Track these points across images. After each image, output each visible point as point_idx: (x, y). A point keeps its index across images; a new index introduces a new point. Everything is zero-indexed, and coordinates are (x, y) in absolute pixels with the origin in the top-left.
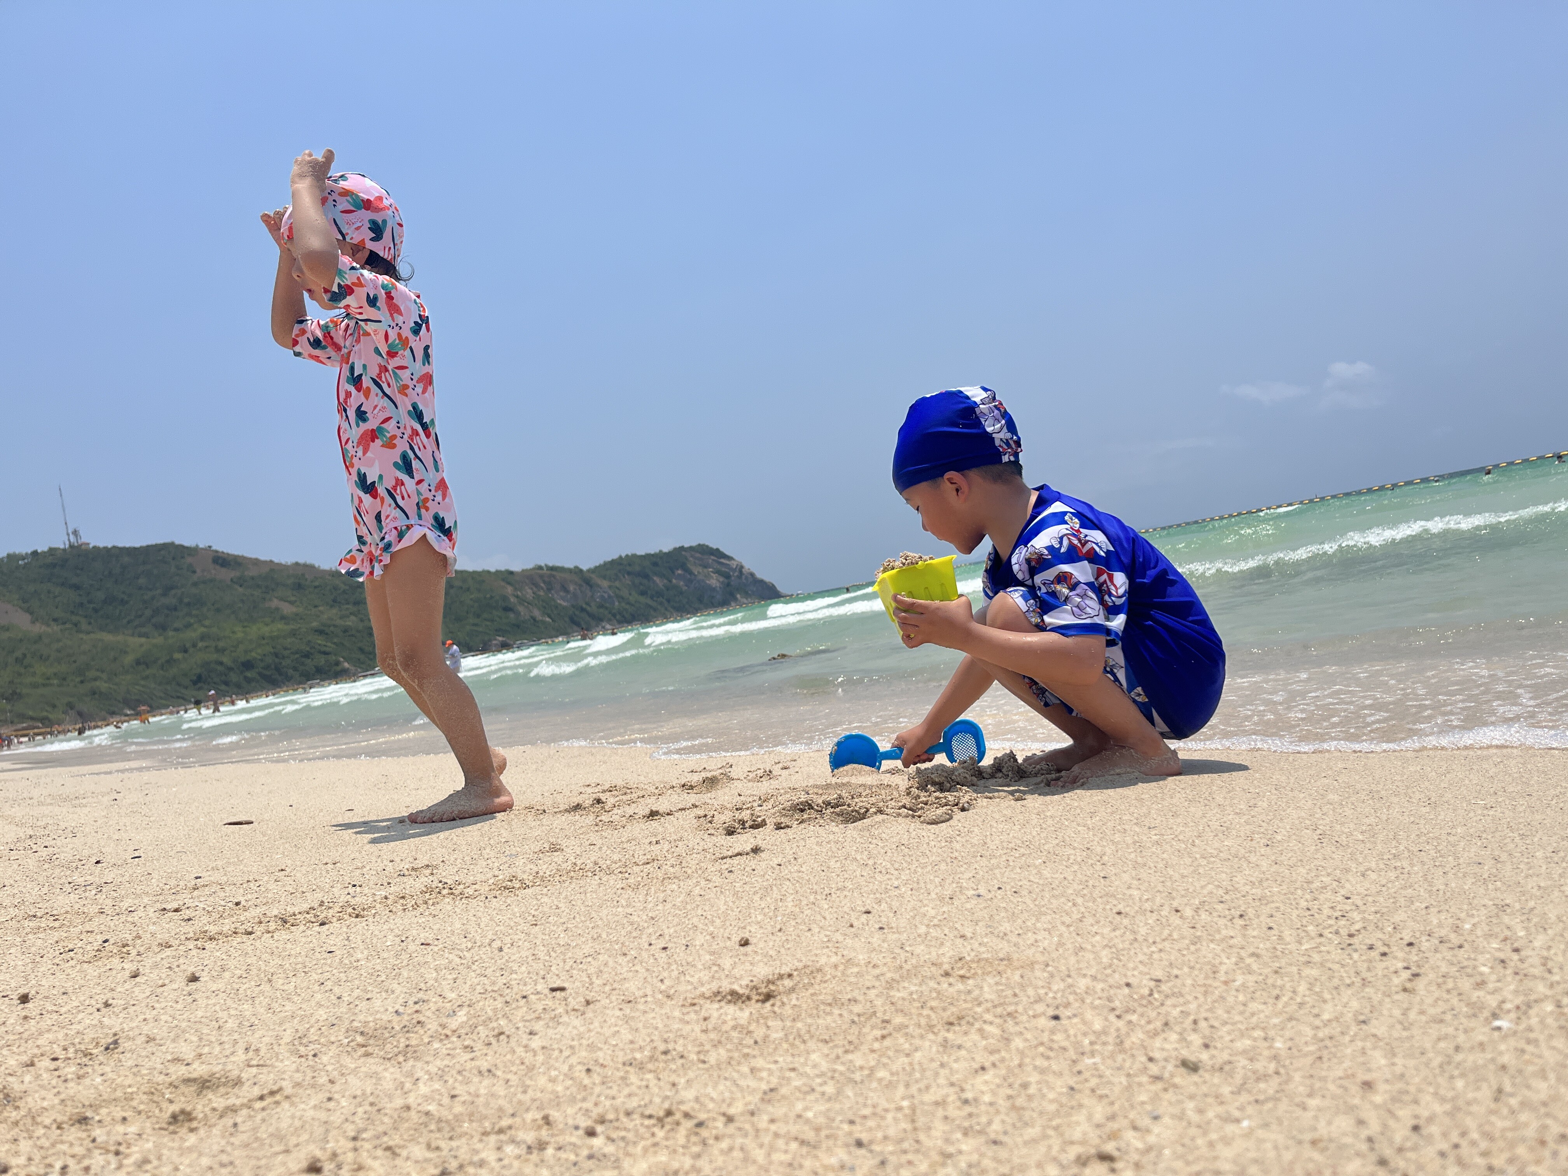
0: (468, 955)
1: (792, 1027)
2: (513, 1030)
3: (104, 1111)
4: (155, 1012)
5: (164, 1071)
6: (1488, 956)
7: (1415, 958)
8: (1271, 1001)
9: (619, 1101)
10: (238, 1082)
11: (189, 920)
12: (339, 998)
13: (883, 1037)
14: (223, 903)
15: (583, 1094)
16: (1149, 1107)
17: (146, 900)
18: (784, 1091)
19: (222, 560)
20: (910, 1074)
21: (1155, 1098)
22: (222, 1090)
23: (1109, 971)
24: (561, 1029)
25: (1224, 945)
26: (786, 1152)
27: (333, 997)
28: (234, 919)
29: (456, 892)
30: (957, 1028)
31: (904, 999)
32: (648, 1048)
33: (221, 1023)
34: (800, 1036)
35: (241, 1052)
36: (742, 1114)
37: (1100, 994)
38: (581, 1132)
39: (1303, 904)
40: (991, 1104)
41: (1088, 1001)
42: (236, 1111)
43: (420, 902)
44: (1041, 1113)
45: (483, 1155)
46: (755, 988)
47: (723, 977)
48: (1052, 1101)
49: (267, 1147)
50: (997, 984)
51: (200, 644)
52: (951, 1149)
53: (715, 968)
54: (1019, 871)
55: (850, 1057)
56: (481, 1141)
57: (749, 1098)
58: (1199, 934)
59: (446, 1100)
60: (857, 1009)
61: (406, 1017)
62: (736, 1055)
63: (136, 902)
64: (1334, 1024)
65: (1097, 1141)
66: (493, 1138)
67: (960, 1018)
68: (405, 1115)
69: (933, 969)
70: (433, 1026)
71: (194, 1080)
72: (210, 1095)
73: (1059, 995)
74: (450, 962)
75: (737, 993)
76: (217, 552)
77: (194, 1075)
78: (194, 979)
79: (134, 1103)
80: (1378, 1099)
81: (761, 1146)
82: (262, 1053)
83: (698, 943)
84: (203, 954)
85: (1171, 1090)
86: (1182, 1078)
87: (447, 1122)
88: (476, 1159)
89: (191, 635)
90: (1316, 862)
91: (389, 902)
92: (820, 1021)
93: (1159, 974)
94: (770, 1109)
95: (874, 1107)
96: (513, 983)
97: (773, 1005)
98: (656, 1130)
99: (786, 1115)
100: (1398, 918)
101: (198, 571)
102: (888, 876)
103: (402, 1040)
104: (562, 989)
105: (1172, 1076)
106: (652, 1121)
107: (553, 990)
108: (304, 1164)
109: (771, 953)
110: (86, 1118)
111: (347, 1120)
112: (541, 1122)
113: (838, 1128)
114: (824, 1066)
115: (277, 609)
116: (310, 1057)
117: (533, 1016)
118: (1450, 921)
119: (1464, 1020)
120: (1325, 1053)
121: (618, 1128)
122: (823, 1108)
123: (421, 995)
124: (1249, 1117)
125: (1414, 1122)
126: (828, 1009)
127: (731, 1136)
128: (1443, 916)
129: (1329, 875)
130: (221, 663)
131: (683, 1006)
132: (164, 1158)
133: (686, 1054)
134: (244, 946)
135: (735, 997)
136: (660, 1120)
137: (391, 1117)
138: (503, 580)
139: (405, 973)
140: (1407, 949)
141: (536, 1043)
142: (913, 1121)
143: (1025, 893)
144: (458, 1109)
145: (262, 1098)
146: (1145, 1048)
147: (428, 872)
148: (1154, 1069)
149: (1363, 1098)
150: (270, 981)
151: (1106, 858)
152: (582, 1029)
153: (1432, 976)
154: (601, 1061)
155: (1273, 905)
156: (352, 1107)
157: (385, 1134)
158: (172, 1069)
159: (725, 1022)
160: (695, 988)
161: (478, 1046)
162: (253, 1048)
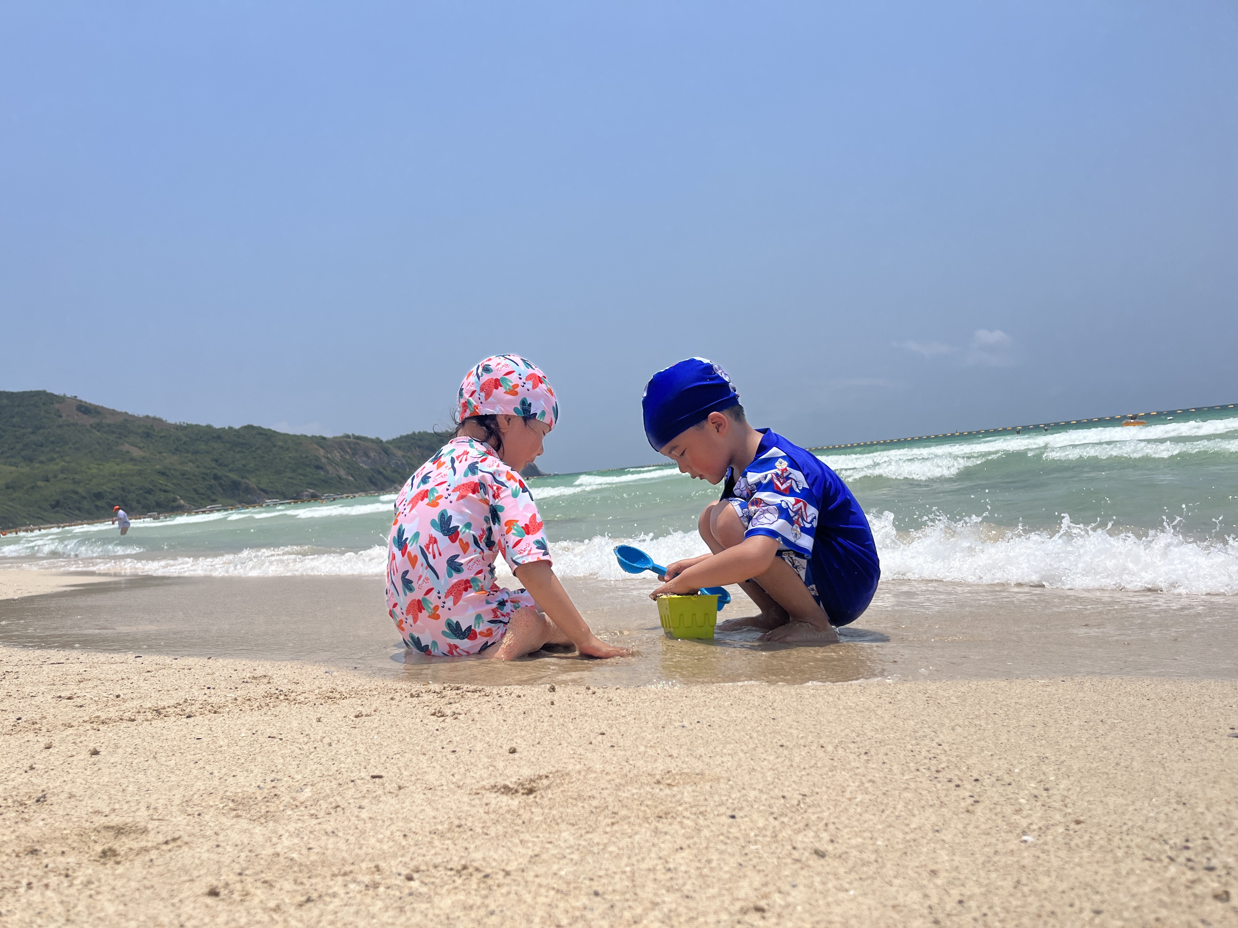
0: (306, 747)
1: (549, 813)
2: (346, 805)
3: (48, 846)
4: (70, 776)
5: (90, 820)
6: (1026, 792)
7: (978, 790)
8: (878, 813)
9: (428, 858)
10: (145, 831)
11: (81, 706)
12: (211, 774)
13: (613, 824)
14: (105, 695)
15: (402, 852)
16: (790, 879)
17: (43, 688)
18: (545, 856)
19: (85, 409)
20: (632, 850)
21: (795, 873)
22: (133, 836)
23: (772, 787)
24: (381, 805)
25: (851, 773)
26: (547, 896)
27: (206, 773)
28: (117, 708)
29: (291, 698)
30: (664, 820)
31: (627, 798)
32: (447, 822)
33: (124, 786)
34: (555, 820)
35: (143, 809)
36: (516, 870)
37: (764, 802)
38: (402, 877)
39: (909, 747)
40: (686, 872)
41: (756, 806)
42: (148, 851)
43: (263, 704)
44: (719, 880)
45: (335, 889)
46: (521, 784)
47: (498, 775)
48: (726, 872)
49: (176, 877)
50: (693, 791)
51: (61, 476)
52: (658, 900)
53: (491, 768)
54: (712, 709)
55: (589, 836)
56: (332, 880)
57: (521, 860)
58: (835, 764)
59: (305, 851)
60: (595, 803)
61: (266, 791)
62: (510, 830)
63: (35, 689)
64: (918, 831)
65: (755, 899)
66: (340, 879)
67: (667, 814)
68: (276, 859)
69: (649, 778)
70: (286, 799)
71: (112, 827)
72: (124, 839)
73: (736, 802)
74: (292, 752)
75: (508, 787)
76: (81, 401)
77: (112, 824)
78: (95, 753)
79: (69, 842)
80: (939, 882)
81: (530, 892)
82: (160, 811)
83: (478, 749)
84: (99, 734)
85: (806, 869)
86: (815, 862)
87: (306, 866)
88: (330, 891)
89: (53, 467)
90: (922, 717)
91: (238, 702)
92: (569, 811)
93: (806, 791)
94: (535, 867)
95: (607, 870)
96: (343, 770)
97: (535, 797)
98: (456, 878)
99: (546, 873)
100: (970, 762)
101: (64, 415)
102: (618, 707)
103: (263, 807)
104: (380, 777)
105: (807, 859)
106: (452, 873)
107: (373, 777)
108: (206, 890)
109: (533, 759)
110: (36, 850)
111: (233, 861)
112: (374, 869)
113: (582, 883)
114: (572, 841)
115: (128, 452)
116: (196, 816)
117: (360, 795)
118: (1006, 766)
119: (1003, 834)
120: (909, 851)
121: (428, 876)
122: (571, 870)
123: (273, 775)
124: (855, 889)
125: (960, 898)
126: (574, 802)
127: (508, 885)
128: (1001, 762)
129: (929, 727)
130: (76, 493)
131: (470, 794)
132: (103, 881)
133: (473, 827)
134: (130, 730)
135: (506, 790)
136: (458, 872)
137: (266, 861)
138: (318, 444)
139: (259, 759)
140: (974, 783)
141: (364, 814)
142: (633, 881)
143: (716, 726)
144: (313, 857)
145: (166, 843)
146: (791, 840)
147: (266, 681)
148: (796, 855)
149: (929, 881)
150: (155, 758)
151: (775, 704)
152: (398, 806)
153: (987, 802)
154: (414, 830)
155: (889, 747)
156: (236, 852)
157: (262, 872)
158: (95, 818)
159: (500, 807)
160: (478, 782)
161: (321, 814)
162: (152, 807)
